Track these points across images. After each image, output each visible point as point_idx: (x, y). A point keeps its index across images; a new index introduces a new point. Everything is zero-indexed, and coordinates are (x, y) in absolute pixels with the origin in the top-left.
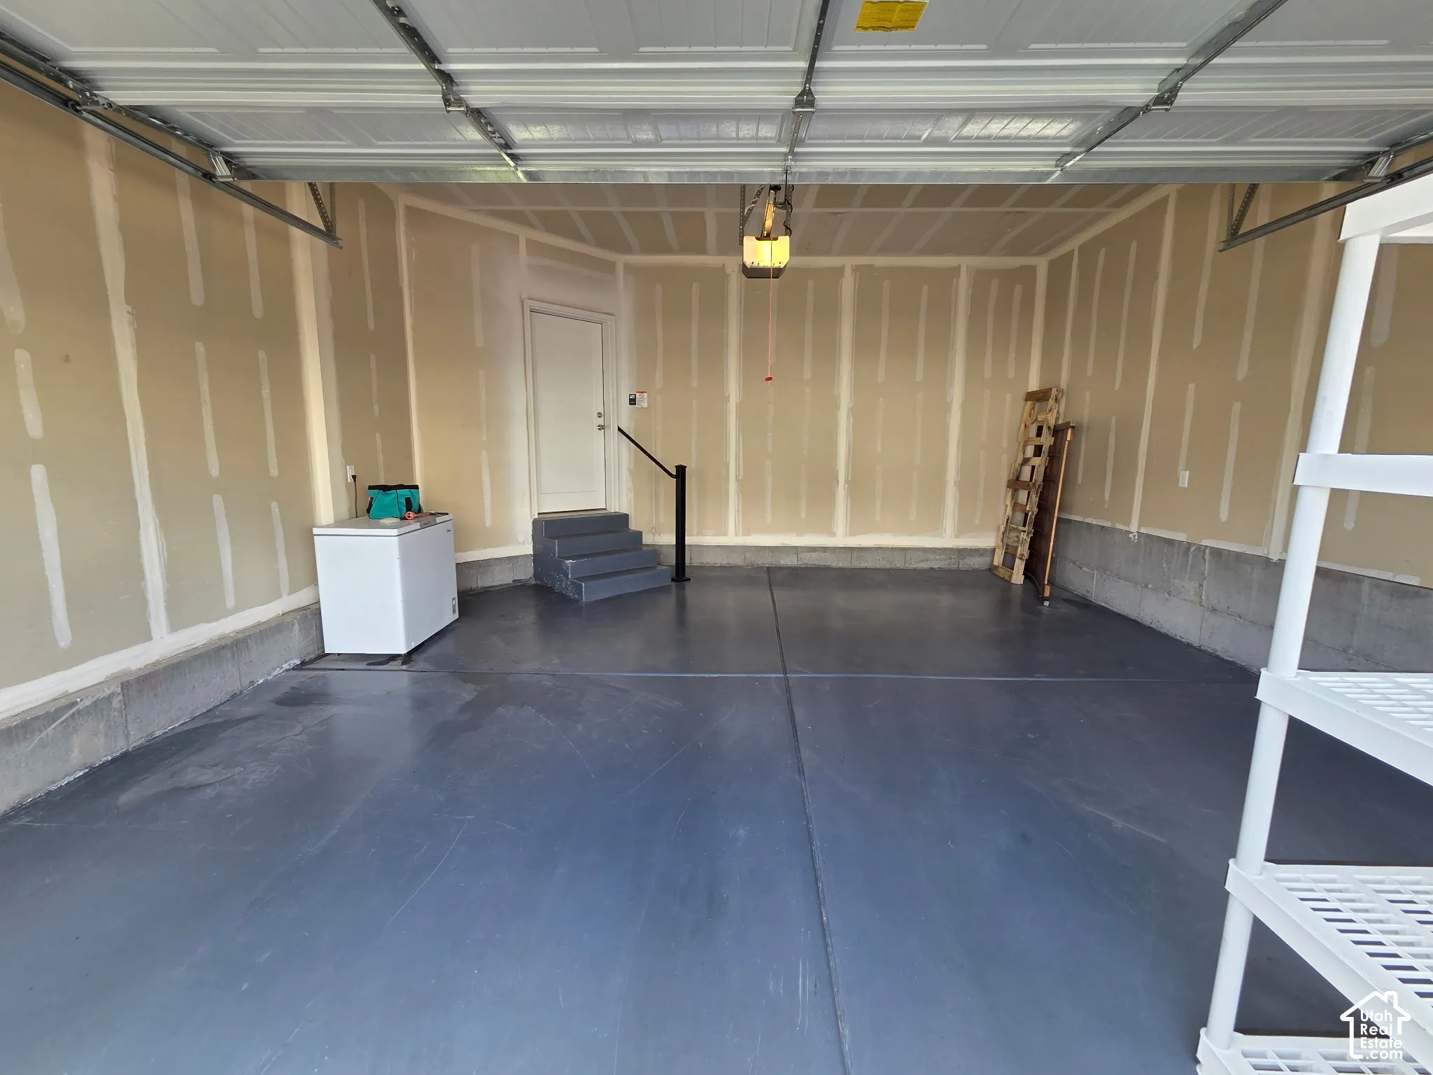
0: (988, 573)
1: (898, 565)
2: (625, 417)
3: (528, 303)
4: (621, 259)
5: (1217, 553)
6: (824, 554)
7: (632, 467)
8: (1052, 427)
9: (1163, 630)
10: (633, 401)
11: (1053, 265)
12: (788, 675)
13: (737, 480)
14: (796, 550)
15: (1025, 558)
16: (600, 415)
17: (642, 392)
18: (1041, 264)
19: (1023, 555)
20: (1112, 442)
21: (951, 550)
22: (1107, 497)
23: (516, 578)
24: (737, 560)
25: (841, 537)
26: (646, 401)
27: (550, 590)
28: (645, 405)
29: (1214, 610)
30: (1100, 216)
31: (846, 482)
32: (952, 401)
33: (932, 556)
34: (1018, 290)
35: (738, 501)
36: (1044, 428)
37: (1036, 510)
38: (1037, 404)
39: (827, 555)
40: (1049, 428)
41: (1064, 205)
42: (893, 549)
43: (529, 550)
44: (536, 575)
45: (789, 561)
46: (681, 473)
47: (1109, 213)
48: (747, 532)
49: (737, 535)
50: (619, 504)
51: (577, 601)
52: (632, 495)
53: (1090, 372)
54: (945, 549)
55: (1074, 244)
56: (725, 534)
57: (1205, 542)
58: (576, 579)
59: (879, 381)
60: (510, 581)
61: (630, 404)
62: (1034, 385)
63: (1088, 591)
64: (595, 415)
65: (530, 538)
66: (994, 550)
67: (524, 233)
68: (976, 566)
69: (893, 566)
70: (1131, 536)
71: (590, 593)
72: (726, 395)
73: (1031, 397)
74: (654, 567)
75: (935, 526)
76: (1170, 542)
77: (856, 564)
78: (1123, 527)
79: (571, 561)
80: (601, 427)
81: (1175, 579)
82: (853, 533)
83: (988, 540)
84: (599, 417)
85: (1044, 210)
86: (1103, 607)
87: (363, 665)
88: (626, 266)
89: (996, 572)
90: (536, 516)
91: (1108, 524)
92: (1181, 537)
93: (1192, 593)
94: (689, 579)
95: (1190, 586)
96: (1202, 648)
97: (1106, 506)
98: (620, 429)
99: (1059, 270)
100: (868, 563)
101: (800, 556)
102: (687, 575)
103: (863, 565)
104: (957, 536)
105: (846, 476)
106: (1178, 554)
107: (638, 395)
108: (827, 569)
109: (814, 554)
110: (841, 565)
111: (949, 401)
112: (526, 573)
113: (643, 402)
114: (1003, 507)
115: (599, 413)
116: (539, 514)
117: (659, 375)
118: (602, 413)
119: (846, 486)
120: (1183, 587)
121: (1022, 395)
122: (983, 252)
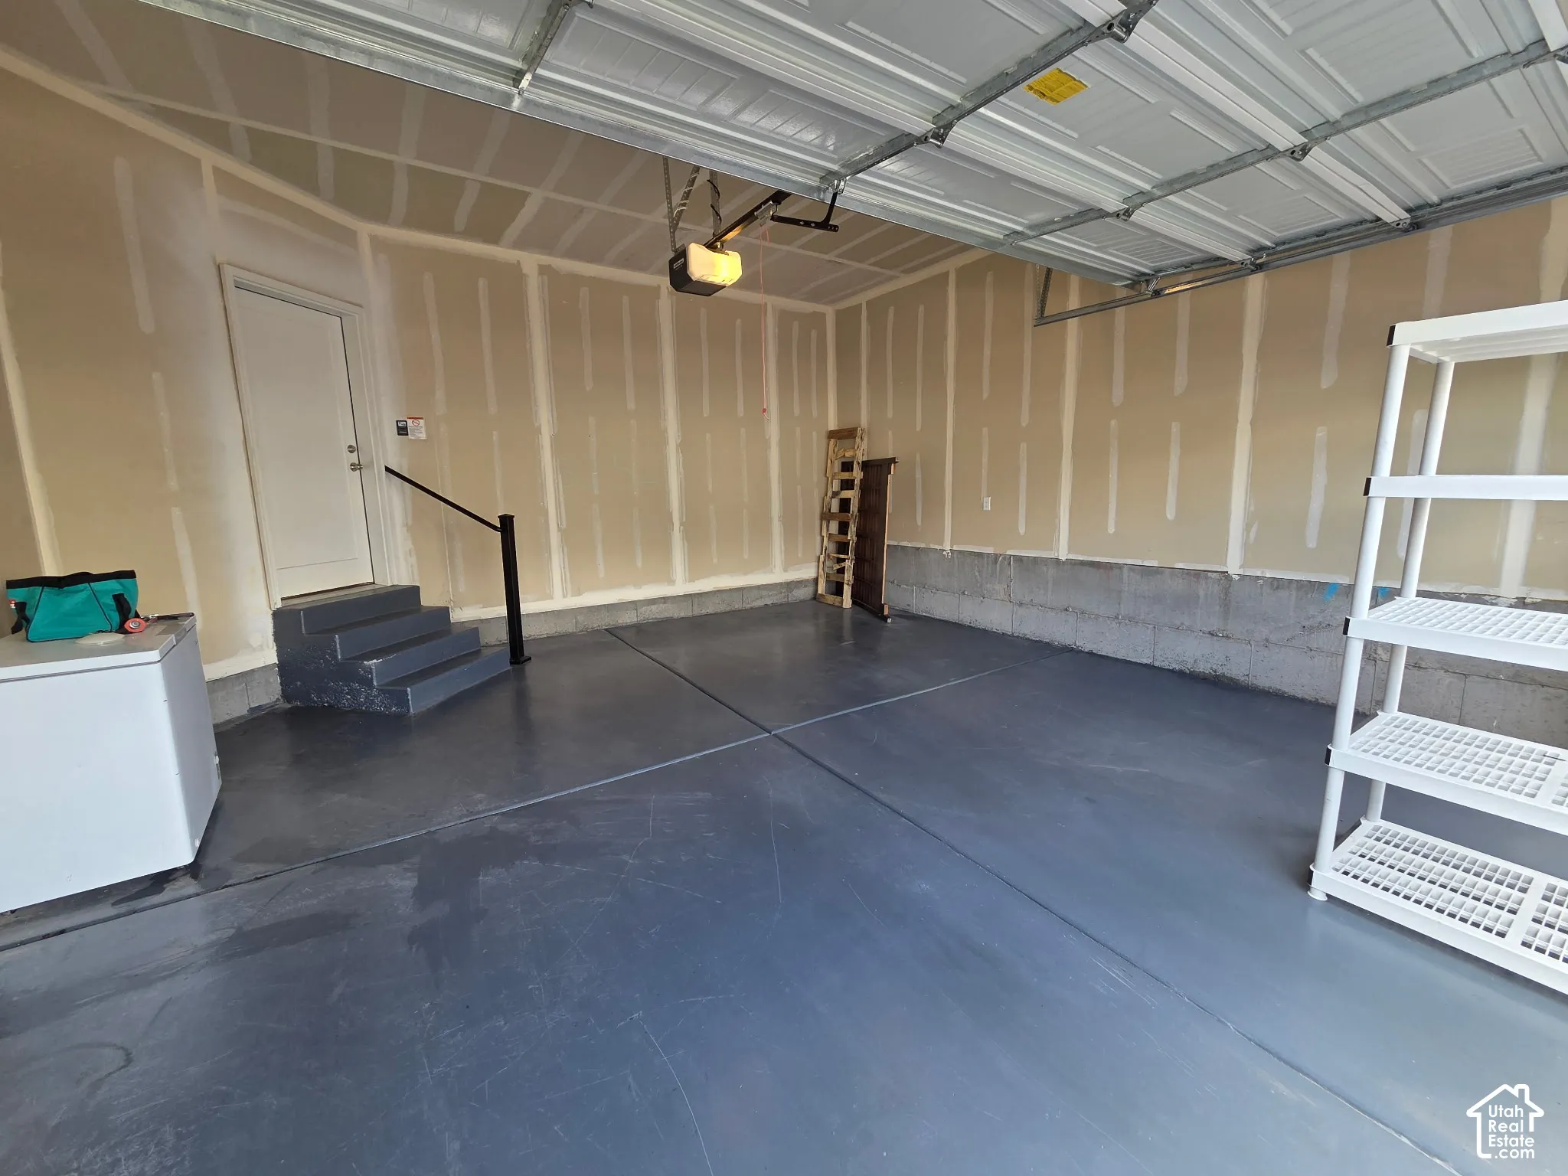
0: (814, 602)
1: (737, 607)
2: (391, 451)
3: (229, 273)
4: (366, 229)
5: (1019, 559)
6: (665, 605)
7: (410, 523)
8: (860, 462)
9: (982, 627)
10: (402, 431)
11: (840, 315)
12: (772, 733)
13: (559, 529)
14: (635, 605)
15: (851, 584)
16: (351, 450)
17: (416, 418)
18: (829, 312)
19: (849, 581)
20: (918, 476)
21: (781, 584)
22: (919, 523)
23: (253, 706)
24: (568, 627)
25: (681, 585)
26: (423, 430)
27: (332, 713)
28: (423, 436)
29: (1021, 604)
30: (891, 278)
31: (681, 524)
32: (770, 437)
33: (764, 593)
34: (814, 334)
35: (563, 554)
36: (855, 463)
37: (855, 538)
38: (838, 441)
39: (669, 605)
40: (859, 463)
41: (874, 264)
42: (731, 590)
43: (271, 657)
44: (286, 695)
45: (628, 618)
46: (506, 526)
47: (898, 277)
48: (578, 592)
49: (564, 596)
50: (398, 574)
51: (399, 717)
52: (413, 560)
53: (890, 414)
54: (776, 584)
55: (862, 299)
56: (550, 597)
57: (1009, 552)
58: (388, 684)
59: (705, 415)
60: (244, 712)
61: (399, 434)
62: (832, 426)
63: (909, 605)
64: (345, 450)
65: (271, 638)
66: (816, 581)
67: (209, 158)
68: (802, 598)
69: (733, 609)
70: (944, 553)
71: (420, 700)
72: (537, 424)
73: (832, 435)
74: (478, 652)
75: (765, 564)
76: (980, 555)
77: (697, 611)
78: (936, 547)
79: (375, 661)
80: (355, 467)
81: (987, 583)
82: (692, 578)
83: (808, 572)
84: (351, 452)
85: (856, 265)
86: (925, 616)
87: (105, 910)
88: (374, 239)
89: (822, 600)
90: (279, 605)
91: (923, 546)
92: (989, 550)
93: (1002, 593)
94: (530, 659)
95: (1000, 588)
96: (1015, 635)
97: (920, 529)
98: (388, 470)
99: (847, 320)
100: (710, 609)
101: (639, 611)
102: (526, 653)
103: (704, 612)
104: (785, 570)
105: (681, 519)
106: (988, 564)
107: (410, 422)
108: (670, 621)
109: (654, 607)
110: (682, 615)
111: (767, 437)
112: (269, 693)
113: (419, 431)
114: (818, 538)
115: (350, 447)
116: (283, 599)
117: (440, 395)
118: (355, 446)
119: (682, 527)
120: (994, 589)
121: (824, 435)
122: (787, 294)
